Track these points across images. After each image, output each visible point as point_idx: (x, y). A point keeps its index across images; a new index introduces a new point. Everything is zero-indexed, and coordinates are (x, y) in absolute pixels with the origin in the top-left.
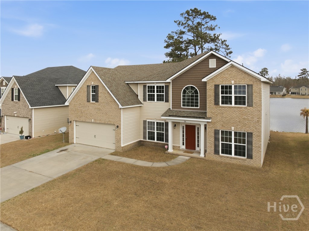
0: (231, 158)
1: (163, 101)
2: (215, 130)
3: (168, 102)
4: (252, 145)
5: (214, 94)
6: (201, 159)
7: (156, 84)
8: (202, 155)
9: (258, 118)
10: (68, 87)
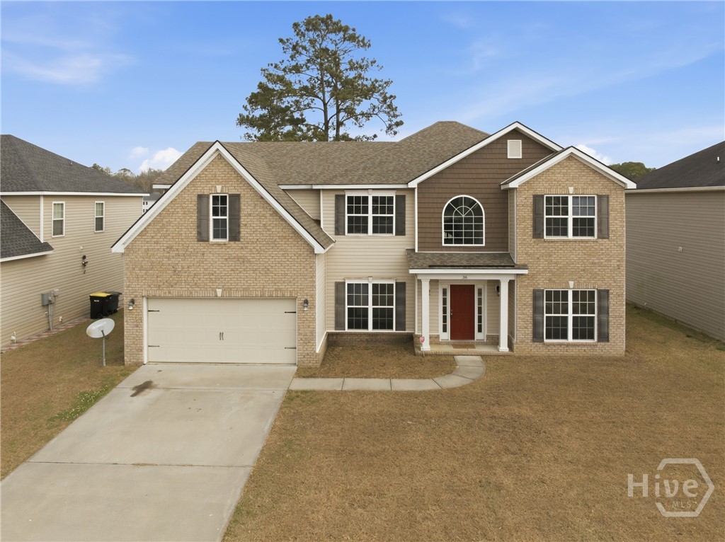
0: (568, 345)
1: (391, 232)
2: (535, 292)
3: (404, 235)
4: (608, 314)
5: (531, 215)
6: (504, 356)
7: (370, 191)
8: (504, 347)
9: (619, 261)
10: (42, 199)
